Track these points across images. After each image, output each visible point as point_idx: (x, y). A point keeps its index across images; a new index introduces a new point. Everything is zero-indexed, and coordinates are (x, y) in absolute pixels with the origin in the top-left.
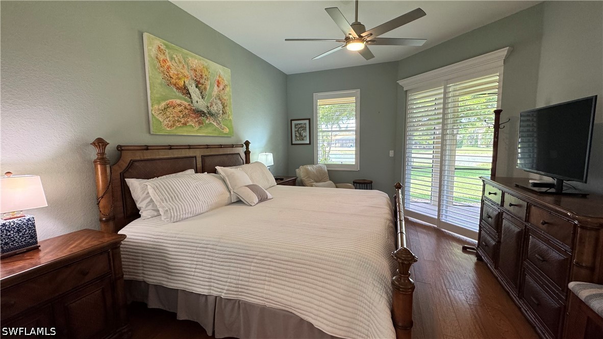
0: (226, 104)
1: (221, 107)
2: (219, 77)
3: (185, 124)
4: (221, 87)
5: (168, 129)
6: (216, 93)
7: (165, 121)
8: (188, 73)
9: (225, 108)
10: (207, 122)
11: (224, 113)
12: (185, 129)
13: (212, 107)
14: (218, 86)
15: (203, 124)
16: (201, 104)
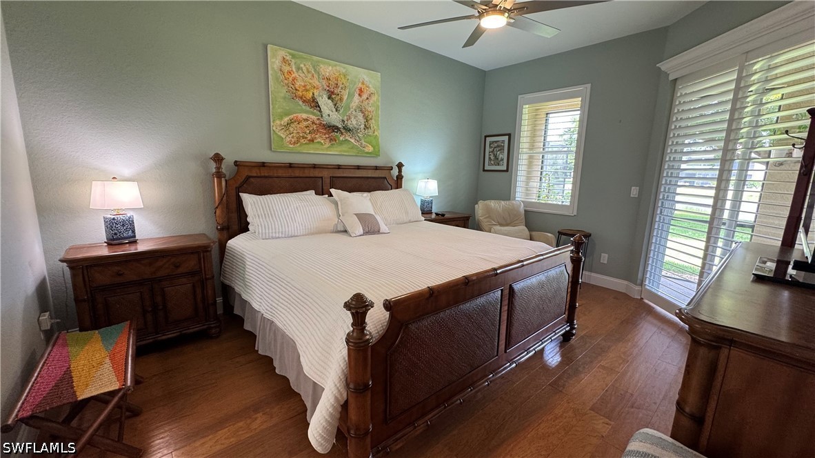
0: (371, 116)
1: (362, 120)
2: (363, 83)
3: (312, 141)
4: (365, 96)
5: (291, 146)
6: (357, 104)
7: (287, 138)
8: (318, 83)
9: (370, 122)
10: (341, 138)
11: (366, 127)
12: (311, 146)
13: (349, 122)
14: (360, 95)
15: (335, 141)
16: (335, 118)
